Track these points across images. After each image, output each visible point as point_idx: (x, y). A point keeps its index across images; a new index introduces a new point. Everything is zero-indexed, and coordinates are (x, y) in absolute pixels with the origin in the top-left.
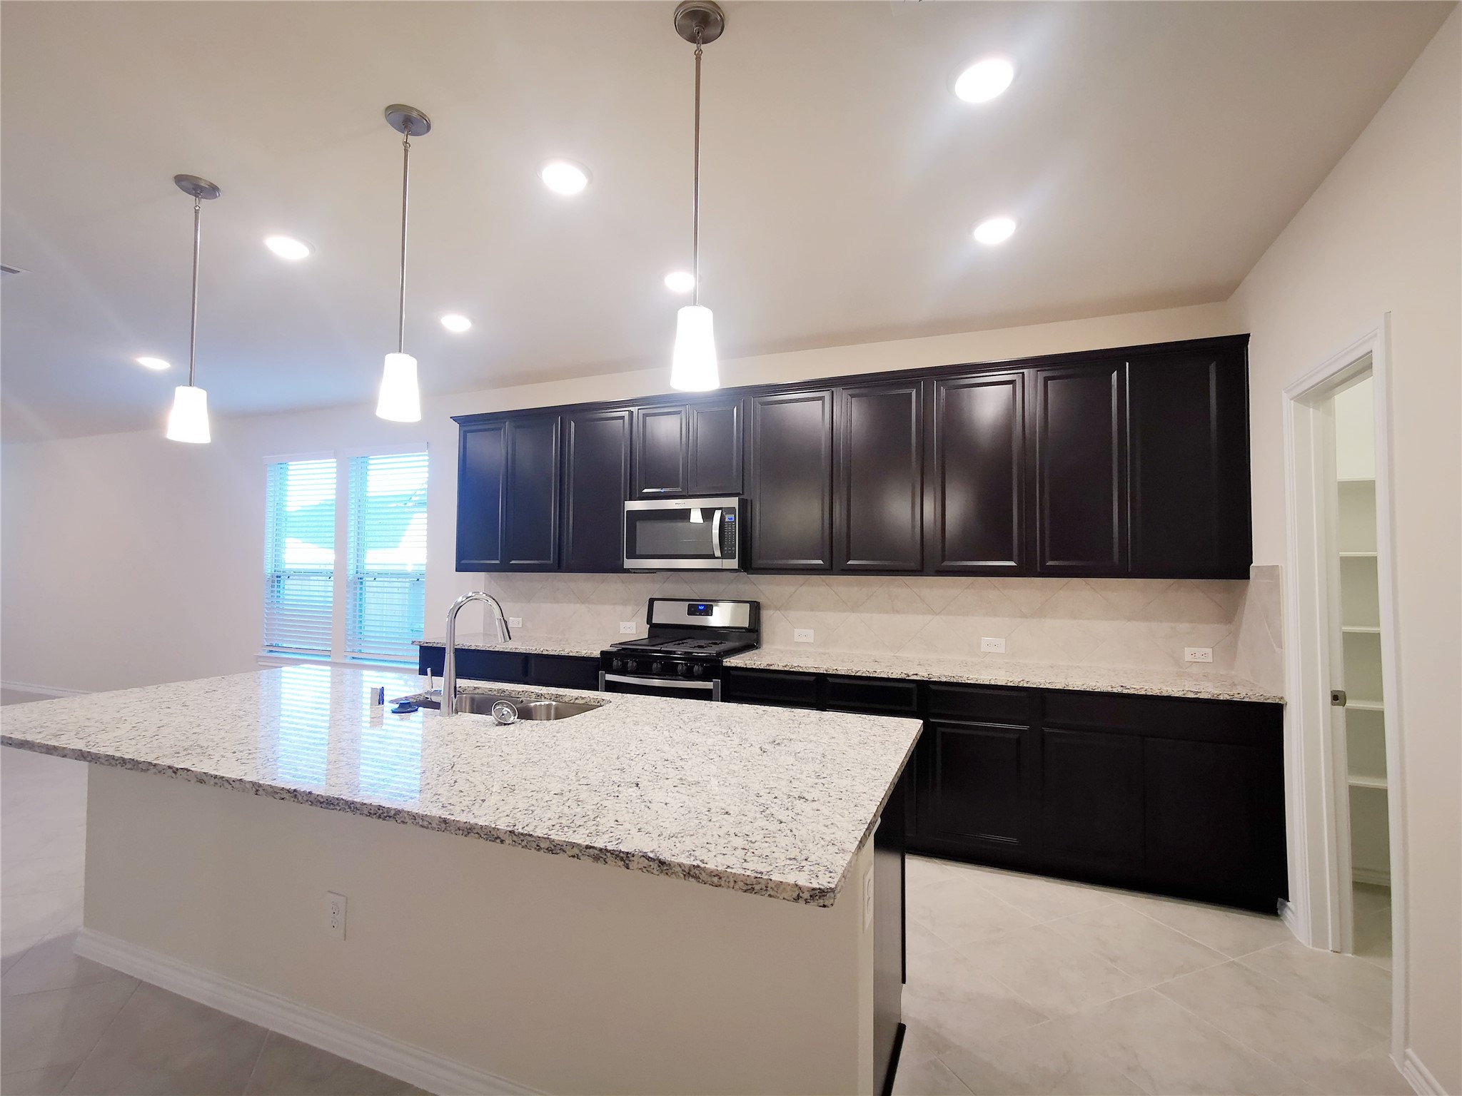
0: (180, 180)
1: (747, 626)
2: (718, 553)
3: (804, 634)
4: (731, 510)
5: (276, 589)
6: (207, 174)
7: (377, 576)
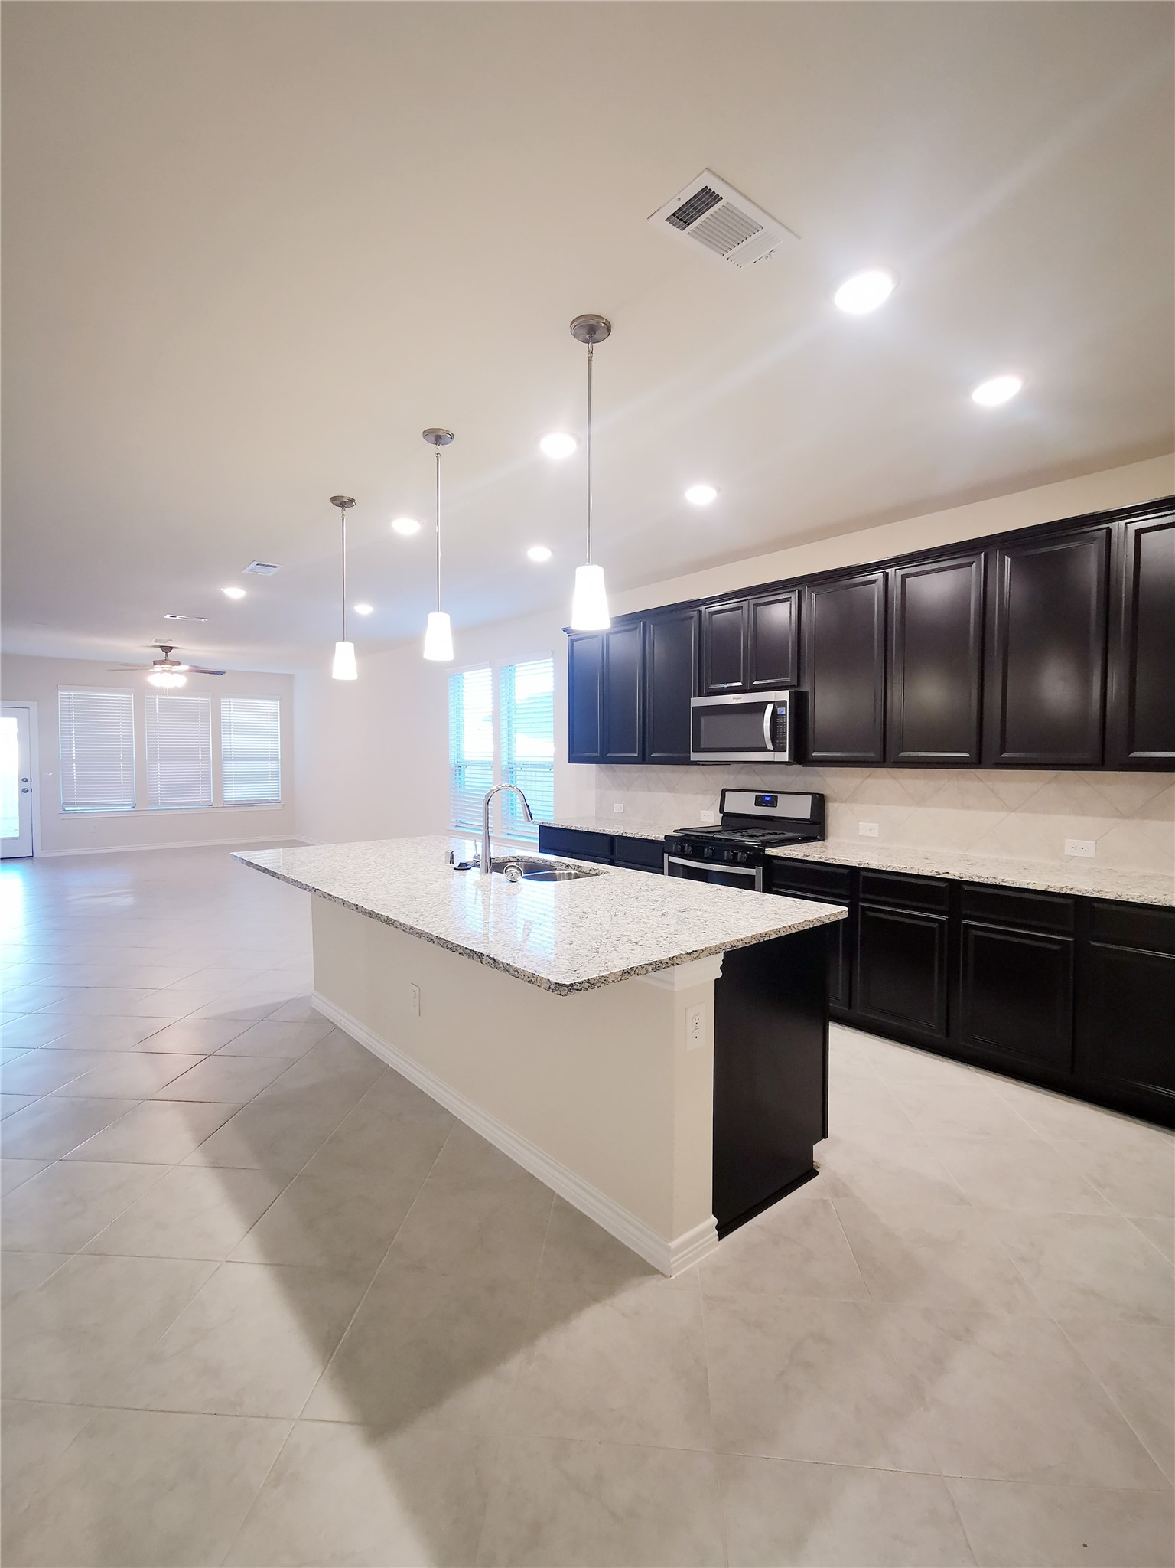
0: (333, 499)
1: (809, 818)
2: (770, 746)
3: (868, 828)
4: (782, 703)
5: (458, 777)
6: (347, 494)
7: (524, 766)
